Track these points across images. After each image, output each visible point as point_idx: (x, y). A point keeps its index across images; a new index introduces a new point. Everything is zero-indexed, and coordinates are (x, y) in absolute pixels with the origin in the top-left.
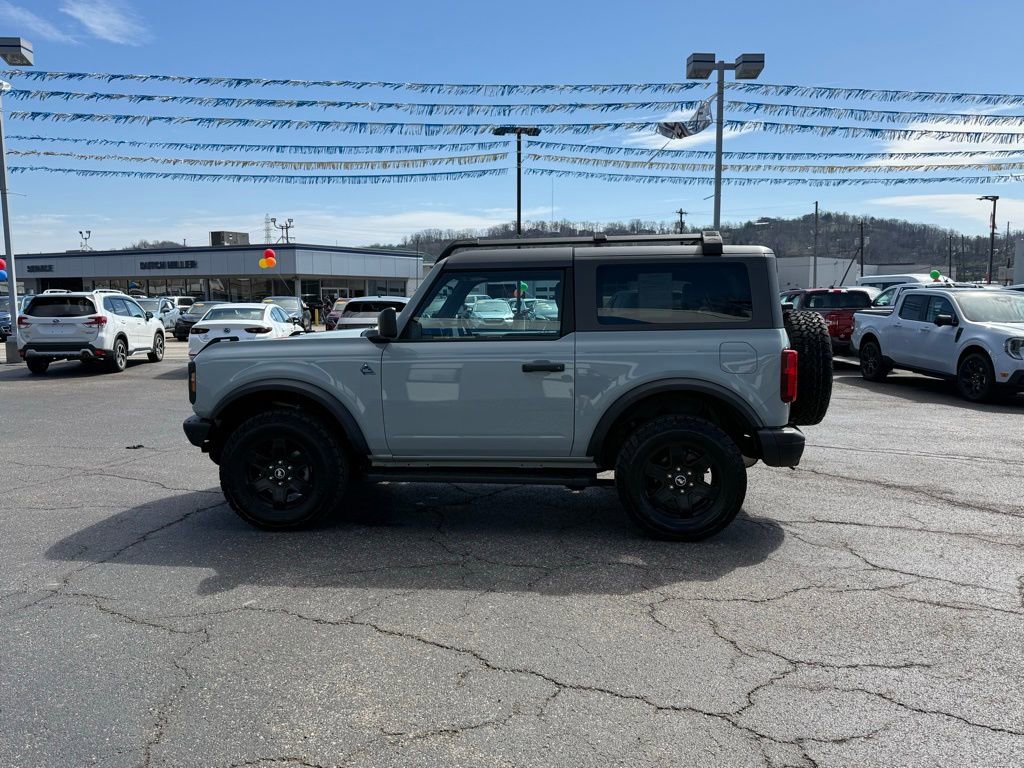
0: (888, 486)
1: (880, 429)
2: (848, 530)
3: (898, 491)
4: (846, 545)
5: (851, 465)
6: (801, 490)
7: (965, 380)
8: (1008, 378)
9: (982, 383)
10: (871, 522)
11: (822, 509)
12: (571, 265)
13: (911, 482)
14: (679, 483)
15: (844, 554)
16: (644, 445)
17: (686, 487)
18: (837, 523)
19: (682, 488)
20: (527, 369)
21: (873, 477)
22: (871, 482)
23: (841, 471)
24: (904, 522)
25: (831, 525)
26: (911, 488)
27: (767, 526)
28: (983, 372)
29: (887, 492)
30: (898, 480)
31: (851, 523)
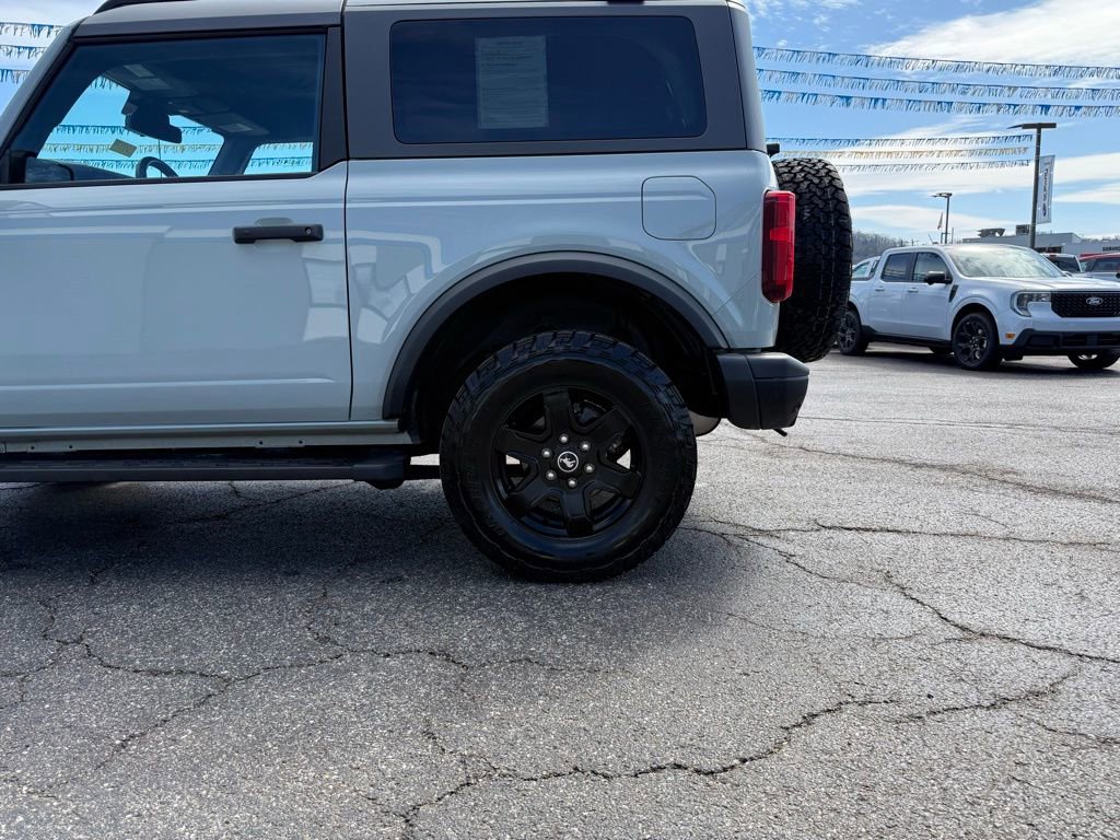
0: (917, 466)
1: (875, 397)
2: (883, 544)
3: (935, 472)
4: (888, 577)
5: (853, 439)
6: (788, 475)
7: (961, 345)
8: (1015, 338)
9: (981, 347)
10: (915, 526)
11: (827, 505)
12: (338, 22)
13: (949, 459)
14: (563, 465)
15: (891, 599)
16: (490, 391)
17: (579, 473)
18: (857, 529)
19: (571, 476)
20: (245, 237)
21: (890, 453)
22: (888, 461)
23: (840, 446)
24: (970, 524)
25: (849, 535)
26: (952, 468)
27: (736, 541)
28: (983, 335)
29: (921, 474)
30: (926, 456)
31: (881, 530)
